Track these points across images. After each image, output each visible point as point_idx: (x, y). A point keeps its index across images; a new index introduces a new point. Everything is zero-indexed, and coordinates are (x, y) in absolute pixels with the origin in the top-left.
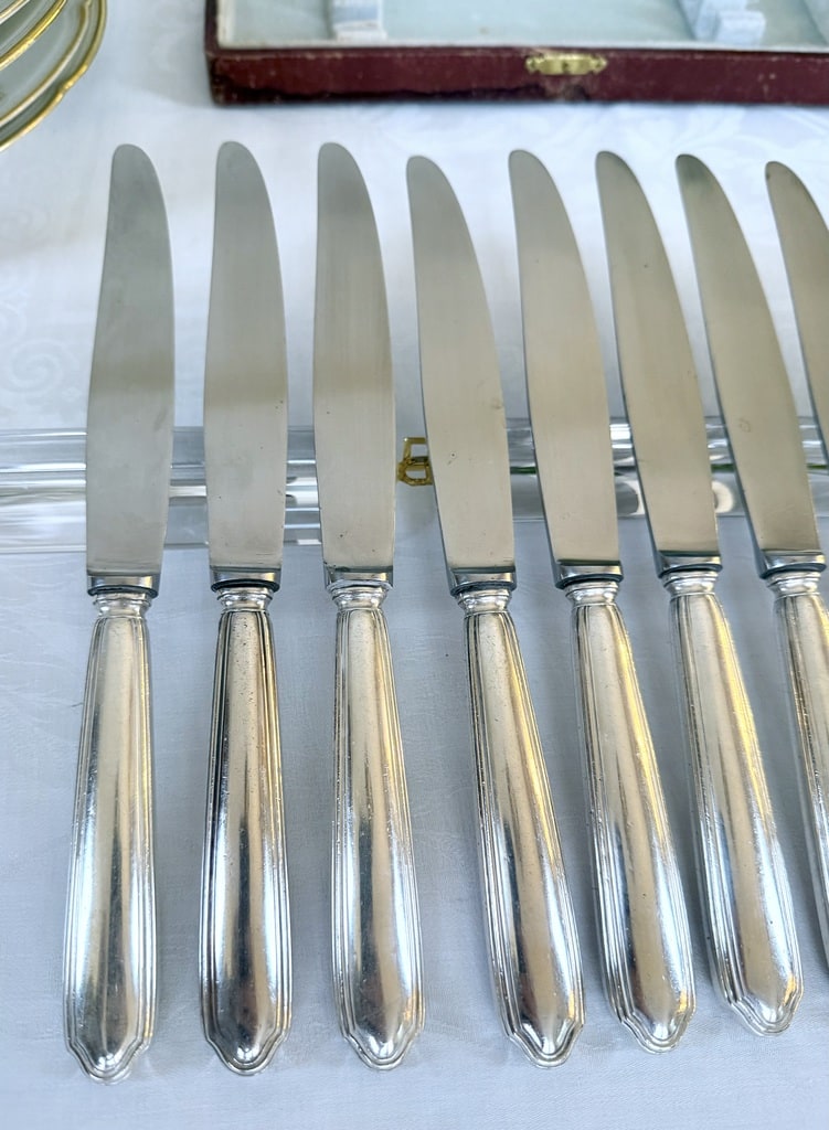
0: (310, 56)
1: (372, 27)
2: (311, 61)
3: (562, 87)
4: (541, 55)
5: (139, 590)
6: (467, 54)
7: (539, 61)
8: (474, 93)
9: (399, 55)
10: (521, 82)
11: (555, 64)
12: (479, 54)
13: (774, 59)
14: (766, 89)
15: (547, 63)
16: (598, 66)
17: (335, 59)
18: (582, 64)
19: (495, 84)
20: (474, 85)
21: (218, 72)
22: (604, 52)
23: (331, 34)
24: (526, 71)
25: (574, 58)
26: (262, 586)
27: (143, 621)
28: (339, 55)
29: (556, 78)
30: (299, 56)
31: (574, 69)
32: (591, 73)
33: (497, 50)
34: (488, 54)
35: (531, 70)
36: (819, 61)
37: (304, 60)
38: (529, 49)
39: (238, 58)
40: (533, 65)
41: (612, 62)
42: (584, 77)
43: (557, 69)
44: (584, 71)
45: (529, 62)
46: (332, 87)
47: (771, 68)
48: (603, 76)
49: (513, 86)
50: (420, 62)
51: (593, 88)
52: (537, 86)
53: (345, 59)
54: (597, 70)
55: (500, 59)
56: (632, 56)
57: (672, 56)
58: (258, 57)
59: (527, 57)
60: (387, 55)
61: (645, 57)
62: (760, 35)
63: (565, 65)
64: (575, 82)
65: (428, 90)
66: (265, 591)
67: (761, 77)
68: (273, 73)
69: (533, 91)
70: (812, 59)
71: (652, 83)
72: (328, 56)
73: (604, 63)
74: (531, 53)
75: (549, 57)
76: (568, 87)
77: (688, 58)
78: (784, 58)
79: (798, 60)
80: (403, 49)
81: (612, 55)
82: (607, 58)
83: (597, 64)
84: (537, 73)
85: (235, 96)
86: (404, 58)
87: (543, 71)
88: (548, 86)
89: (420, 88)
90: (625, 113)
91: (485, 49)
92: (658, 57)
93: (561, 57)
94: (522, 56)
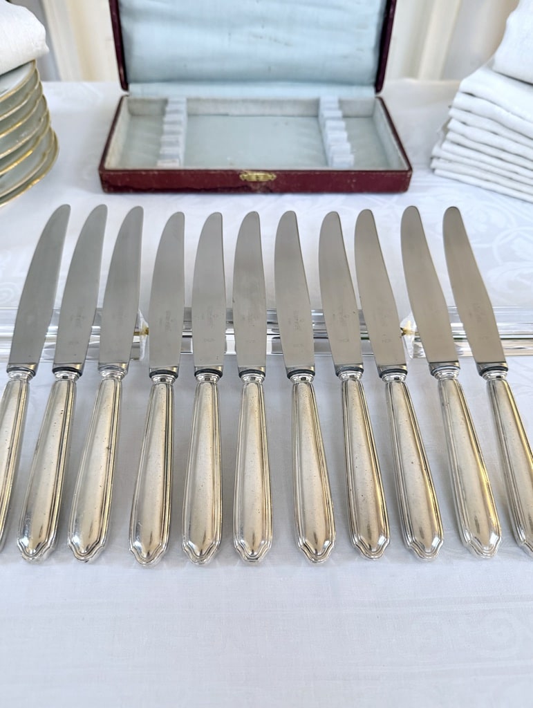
0: (144, 173)
1: (174, 161)
2: (145, 175)
3: (258, 187)
4: (246, 173)
5: (28, 370)
6: (213, 173)
7: (245, 176)
8: (219, 189)
9: (183, 173)
10: (239, 184)
11: (253, 176)
12: (218, 173)
13: (353, 173)
14: (353, 186)
15: (249, 176)
17: (154, 175)
18: (265, 176)
19: (227, 186)
20: (219, 186)
21: (104, 179)
22: (274, 171)
23: (155, 163)
24: (241, 180)
25: (261, 175)
26: (75, 372)
28: (156, 173)
29: (255, 183)
30: (139, 173)
31: (261, 179)
32: (270, 180)
33: (226, 171)
34: (223, 173)
35: (243, 179)
36: (374, 174)
37: (141, 174)
38: (241, 171)
39: (112, 173)
40: (243, 177)
41: (278, 175)
42: (267, 182)
43: (254, 179)
44: (266, 180)
45: (241, 176)
46: (155, 186)
47: (352, 178)
48: (276, 181)
49: (236, 186)
50: (192, 175)
51: (273, 187)
52: (247, 186)
53: (159, 174)
54: (273, 179)
55: (228, 175)
56: (287, 173)
57: (305, 173)
58: (121, 173)
59: (240, 174)
60: (177, 173)
61: (293, 173)
62: (352, 163)
63: (257, 177)
64: (264, 184)
65: (198, 188)
67: (349, 181)
68: (128, 180)
69: (246, 188)
70: (370, 173)
71: (299, 185)
72: (151, 173)
73: (275, 176)
75: (250, 174)
76: (261, 187)
77: (312, 174)
78: (357, 173)
80: (185, 171)
81: (278, 173)
82: (276, 174)
83: (272, 177)
84: (245, 180)
85: (112, 189)
86: (185, 174)
87: (248, 180)
88: (251, 185)
89: (195, 187)
91: (221, 171)
92: (299, 173)
93: (255, 174)
94: (238, 173)
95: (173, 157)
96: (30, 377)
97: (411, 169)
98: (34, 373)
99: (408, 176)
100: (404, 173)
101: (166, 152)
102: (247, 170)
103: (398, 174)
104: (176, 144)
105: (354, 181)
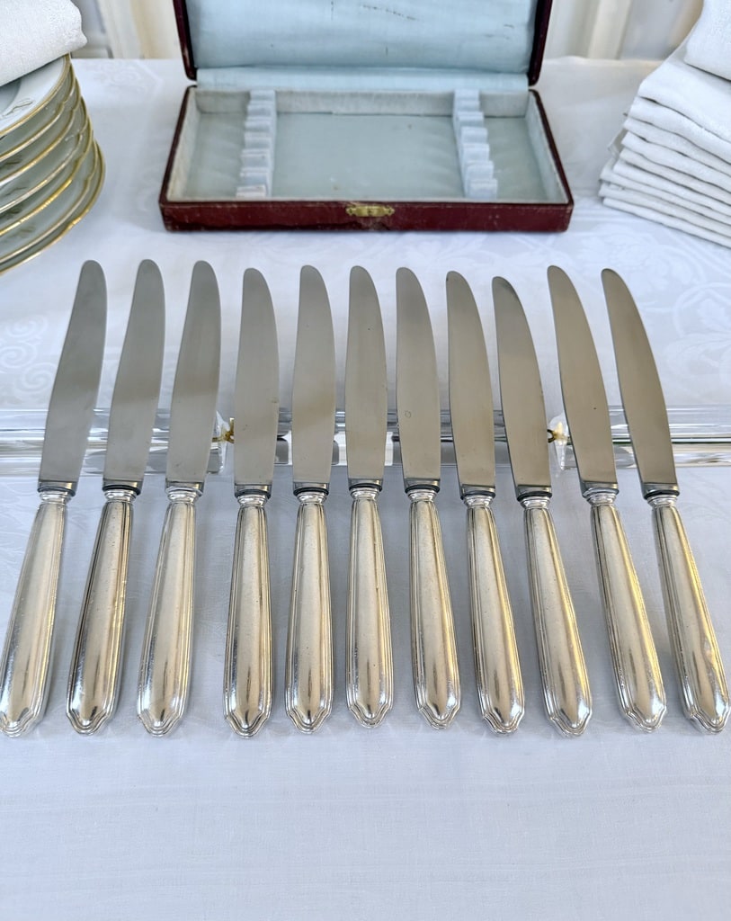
0: (219, 206)
1: (259, 190)
2: (219, 209)
3: (371, 223)
4: (354, 206)
5: (64, 490)
6: (310, 205)
7: (354, 209)
8: (319, 227)
9: (271, 206)
10: (346, 220)
11: (365, 211)
12: (318, 205)
13: (495, 207)
14: (495, 223)
15: (358, 211)
16: (390, 212)
17: (233, 208)
18: (379, 211)
19: (330, 222)
20: (318, 222)
21: (166, 214)
22: (392, 204)
23: (233, 194)
24: (347, 215)
25: (374, 207)
26: (130, 490)
27: (65, 507)
28: (235, 206)
29: (366, 218)
30: (212, 206)
31: (375, 214)
32: (386, 215)
33: (328, 203)
34: (323, 205)
35: (351, 214)
36: (523, 208)
37: (216, 209)
38: (348, 203)
39: (177, 207)
40: (351, 211)
41: (397, 210)
42: (383, 218)
43: (365, 214)
44: (381, 215)
45: (348, 210)
46: (234, 222)
47: (495, 212)
48: (393, 216)
49: (342, 222)
50: (283, 209)
51: (391, 224)
52: (355, 222)
53: (239, 208)
54: (390, 214)
55: (330, 208)
56: (408, 206)
57: (433, 207)
58: (188, 207)
59: (346, 207)
60: (263, 206)
61: (417, 207)
62: (495, 193)
63: (369, 212)
64: (378, 220)
65: (291, 225)
66: (132, 492)
67: (490, 217)
68: (198, 215)
69: (354, 225)
70: (518, 208)
71: (425, 221)
72: (229, 206)
73: (393, 210)
74: (349, 205)
75: (359, 207)
76: (375, 223)
77: (442, 207)
78: (501, 207)
79: (510, 208)
80: (273, 203)
81: (396, 206)
82: (394, 207)
84: (354, 215)
85: (177, 227)
86: (274, 207)
87: (357, 214)
88: (362, 222)
89: (287, 224)
90: (411, 238)
91: (321, 202)
92: (425, 207)
93: (367, 207)
94: (343, 206)
95: (258, 182)
97: (571, 202)
99: (568, 212)
100: (562, 208)
101: (248, 175)
102: (356, 202)
103: (555, 208)
104: (259, 163)
105: (497, 217)
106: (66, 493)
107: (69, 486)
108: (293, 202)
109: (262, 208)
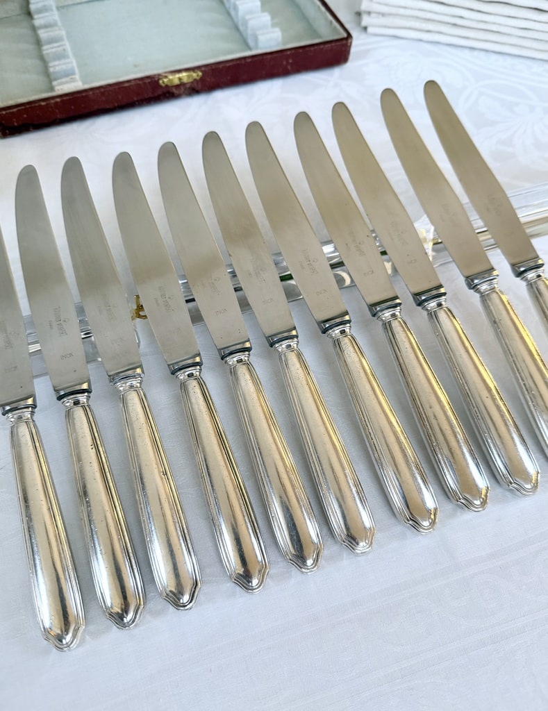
0: (43, 104)
1: (73, 80)
2: (44, 106)
3: (182, 90)
4: (166, 77)
5: (27, 406)
6: (126, 85)
7: (165, 80)
8: (137, 103)
9: (91, 93)
10: (160, 92)
11: (175, 79)
12: (133, 83)
13: (289, 53)
14: (289, 67)
15: (170, 80)
16: (198, 76)
17: (57, 103)
18: (189, 76)
19: (146, 96)
20: (135, 99)
22: (199, 68)
23: (52, 89)
24: (161, 86)
25: (184, 74)
27: (33, 422)
28: (58, 100)
29: (177, 86)
30: (36, 105)
31: (185, 80)
32: (195, 80)
33: (142, 79)
34: (138, 82)
35: (163, 85)
36: (312, 49)
37: (40, 105)
38: (159, 75)
40: (163, 82)
41: (204, 73)
42: (192, 82)
43: (177, 82)
44: (191, 80)
45: (161, 82)
46: (59, 116)
47: (287, 57)
48: (202, 80)
49: (156, 94)
50: (103, 94)
51: (199, 87)
52: (169, 92)
53: (62, 101)
54: (198, 78)
55: (144, 83)
56: (214, 67)
57: (235, 63)
58: (15, 110)
59: (159, 79)
60: (84, 94)
61: (221, 66)
62: (280, 39)
63: (180, 79)
64: (188, 86)
65: (111, 106)
67: (284, 63)
68: (25, 116)
69: (167, 95)
70: (307, 49)
71: (229, 78)
72: (52, 101)
73: (200, 74)
74: (160, 77)
75: (171, 77)
76: (185, 89)
77: (243, 62)
78: (293, 51)
79: (301, 51)
80: (92, 89)
81: (203, 69)
82: (202, 71)
83: (196, 75)
84: (167, 86)
86: (93, 94)
87: (169, 84)
88: (174, 90)
89: (108, 107)
90: (219, 95)
91: (135, 80)
92: (228, 65)
93: (178, 76)
94: (156, 79)
95: (69, 74)
96: (32, 413)
97: (349, 36)
98: (34, 406)
99: (349, 44)
100: (344, 42)
101: (57, 69)
102: (166, 73)
103: (338, 43)
104: (61, 56)
105: (291, 61)
106: (30, 409)
107: (30, 401)
108: (110, 85)
109: (83, 96)
